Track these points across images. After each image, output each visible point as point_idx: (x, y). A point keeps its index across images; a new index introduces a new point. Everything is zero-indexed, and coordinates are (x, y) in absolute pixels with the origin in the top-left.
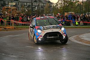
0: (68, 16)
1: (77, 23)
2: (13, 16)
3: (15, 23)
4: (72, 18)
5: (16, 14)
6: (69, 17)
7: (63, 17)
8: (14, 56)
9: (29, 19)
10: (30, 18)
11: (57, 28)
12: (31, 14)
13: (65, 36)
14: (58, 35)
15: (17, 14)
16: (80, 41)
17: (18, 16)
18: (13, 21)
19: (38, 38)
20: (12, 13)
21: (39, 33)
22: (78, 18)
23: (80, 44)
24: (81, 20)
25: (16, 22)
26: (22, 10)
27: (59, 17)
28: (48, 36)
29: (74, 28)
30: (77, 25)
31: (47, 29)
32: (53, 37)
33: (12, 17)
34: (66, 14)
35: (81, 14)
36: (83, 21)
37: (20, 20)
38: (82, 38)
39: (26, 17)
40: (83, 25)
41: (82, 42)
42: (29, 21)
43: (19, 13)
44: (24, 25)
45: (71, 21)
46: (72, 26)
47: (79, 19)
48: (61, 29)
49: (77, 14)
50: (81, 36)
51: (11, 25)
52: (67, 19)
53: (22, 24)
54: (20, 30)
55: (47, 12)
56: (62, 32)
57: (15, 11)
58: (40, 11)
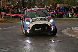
0: (60, 8)
1: (70, 16)
2: (3, 8)
3: (5, 15)
4: (65, 10)
5: (6, 6)
6: (62, 9)
7: (55, 9)
8: (4, 50)
9: (20, 11)
10: (21, 10)
11: (45, 20)
12: (22, 6)
13: (53, 28)
14: (46, 27)
16: (73, 34)
17: (9, 7)
18: (3, 13)
19: (26, 30)
20: (2, 5)
21: (27, 25)
23: (73, 37)
24: (74, 12)
25: (7, 14)
26: (13, 1)
27: (51, 9)
29: (66, 20)
30: (70, 18)
32: (41, 29)
33: (2, 9)
34: (58, 6)
35: (74, 6)
37: (11, 12)
38: (76, 31)
39: (17, 9)
41: (75, 35)
42: (20, 13)
43: (10, 5)
44: (15, 17)
45: (64, 13)
46: (65, 18)
47: (72, 11)
48: (49, 21)
49: (70, 6)
50: (74, 29)
51: (2, 18)
52: (60, 11)
53: (13, 16)
54: (11, 22)
55: (38, 4)
56: (50, 24)
57: (6, 3)
58: (32, 3)
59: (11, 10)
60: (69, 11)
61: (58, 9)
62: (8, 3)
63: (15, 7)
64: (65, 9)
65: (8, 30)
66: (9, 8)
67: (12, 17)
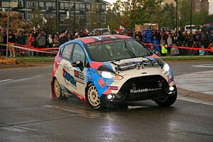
1: (164, 50)
2: (12, 35)
5: (19, 30)
6: (146, 36)
9: (50, 40)
10: (53, 38)
12: (55, 28)
15: (23, 30)
18: (12, 45)
19: (104, 93)
20: (10, 26)
22: (165, 38)
24: (174, 42)
26: (34, 18)
28: (135, 88)
30: (165, 55)
31: (129, 69)
33: (9, 35)
34: (138, 28)
35: (174, 29)
36: (177, 45)
37: (30, 43)
40: (178, 55)
45: (150, 44)
47: (169, 40)
48: (162, 67)
51: (9, 55)
53: (35, 52)
56: (168, 77)
57: (18, 23)
58: (77, 21)
59: (30, 38)
60: (162, 40)
61: (136, 35)
62: (23, 23)
63: (39, 31)
64: (153, 36)
65: (24, 83)
66: (27, 34)
67: (32, 54)
